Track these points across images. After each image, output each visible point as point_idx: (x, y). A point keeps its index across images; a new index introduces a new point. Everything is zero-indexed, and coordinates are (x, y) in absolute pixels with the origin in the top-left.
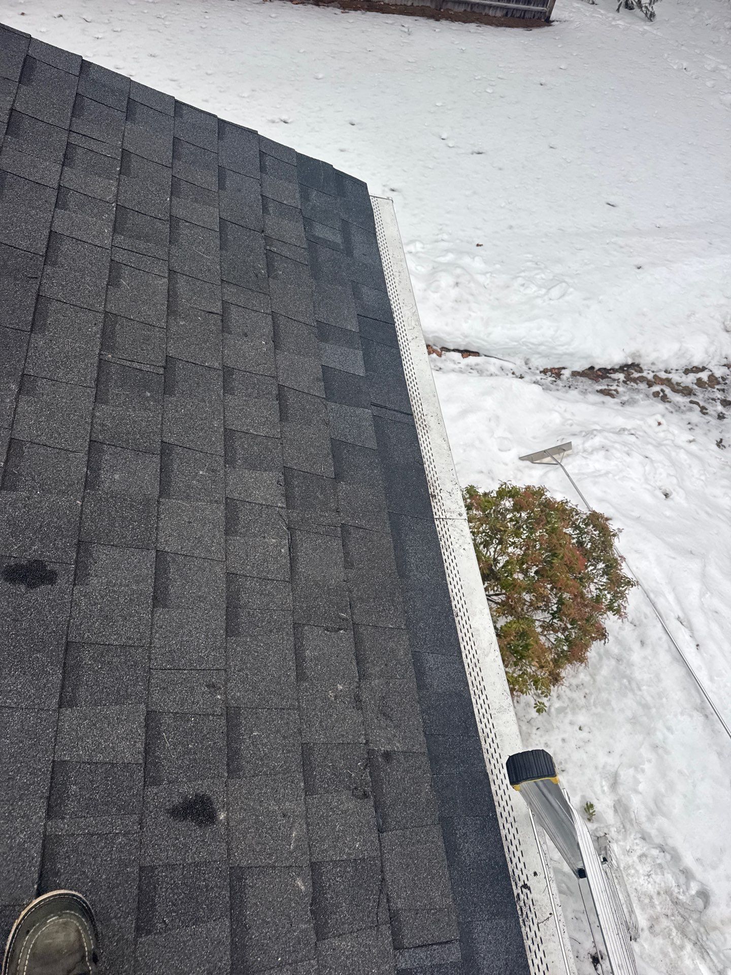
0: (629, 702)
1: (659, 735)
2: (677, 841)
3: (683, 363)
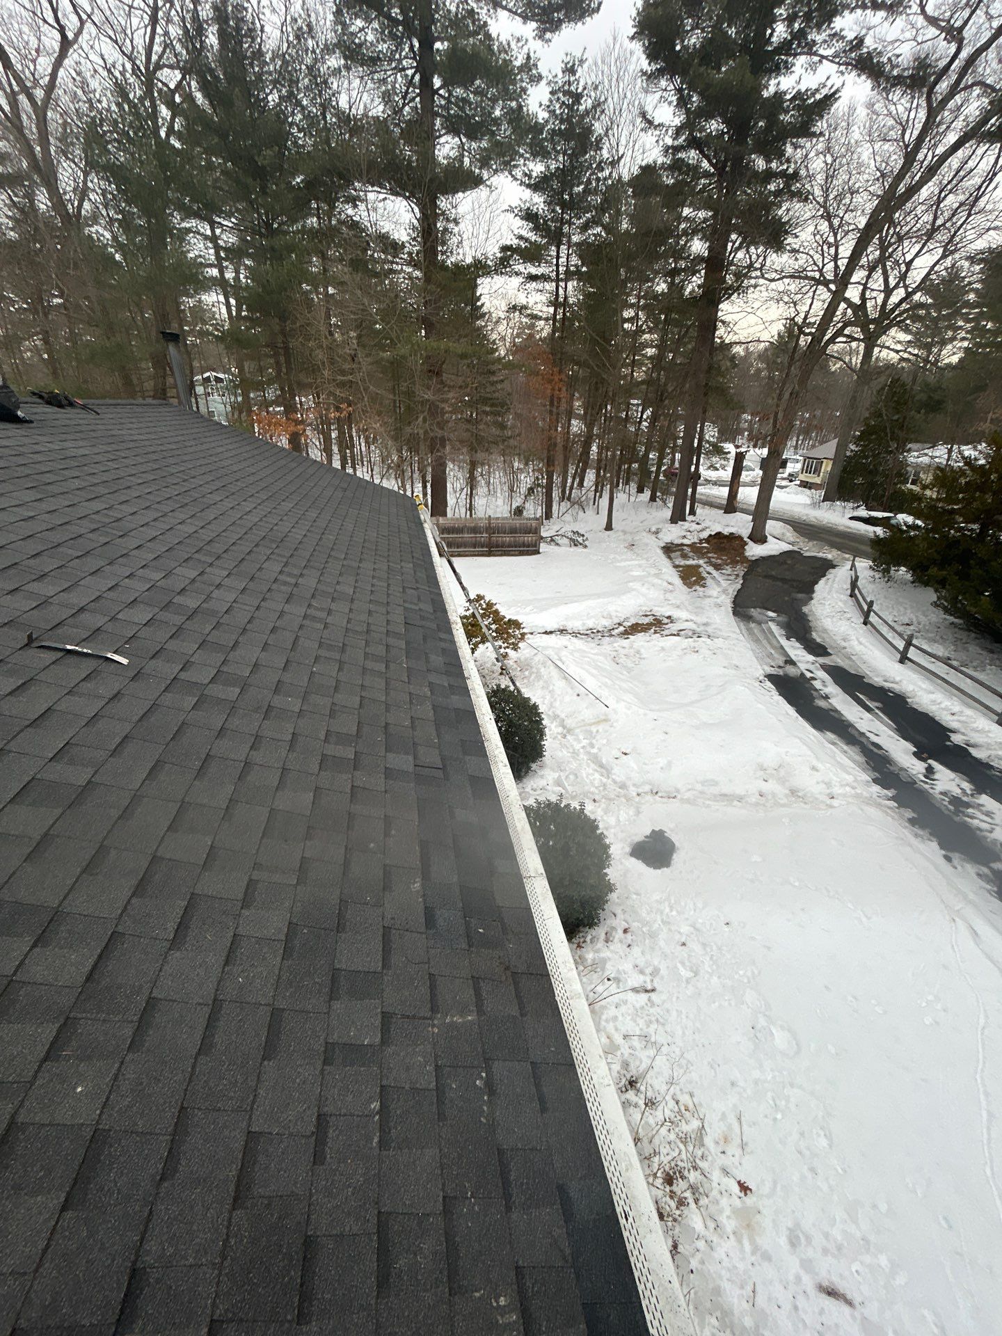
0: (541, 683)
1: (551, 688)
2: (558, 712)
3: (585, 628)
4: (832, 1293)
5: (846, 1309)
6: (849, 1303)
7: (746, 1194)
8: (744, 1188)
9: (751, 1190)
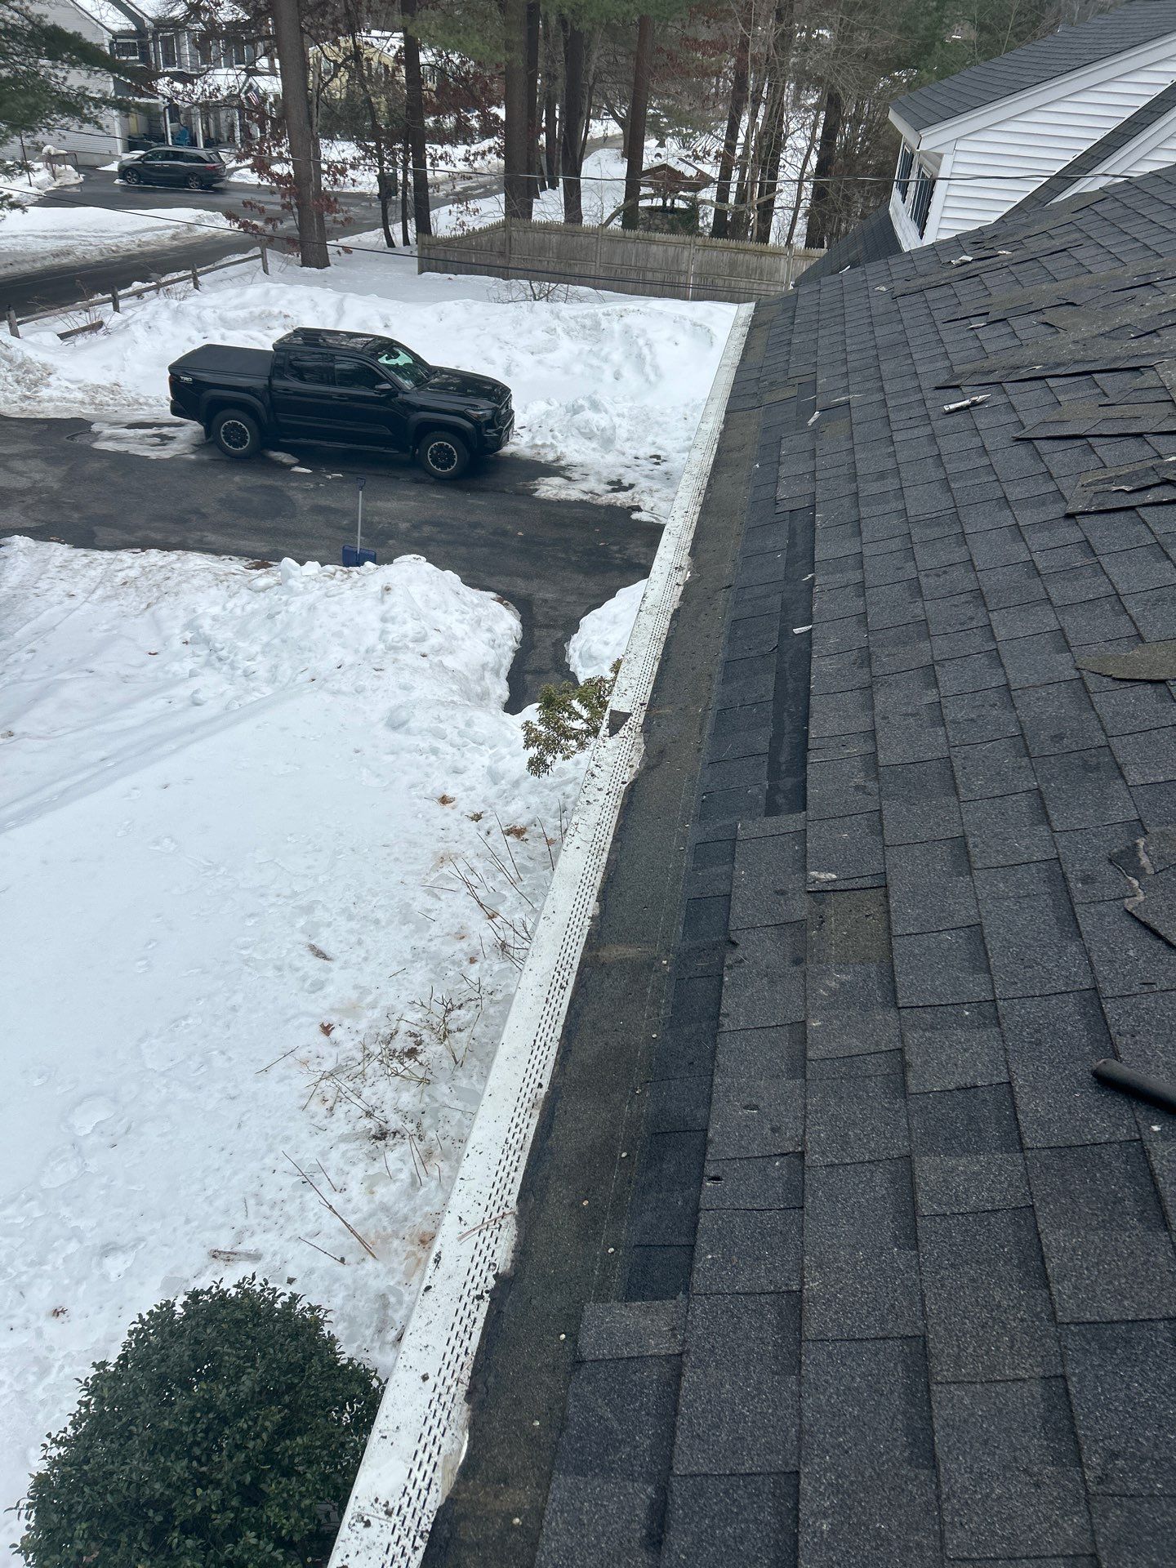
4: (320, 954)
5: (321, 946)
6: (312, 948)
7: (329, 1025)
8: (327, 1030)
9: (322, 1025)
